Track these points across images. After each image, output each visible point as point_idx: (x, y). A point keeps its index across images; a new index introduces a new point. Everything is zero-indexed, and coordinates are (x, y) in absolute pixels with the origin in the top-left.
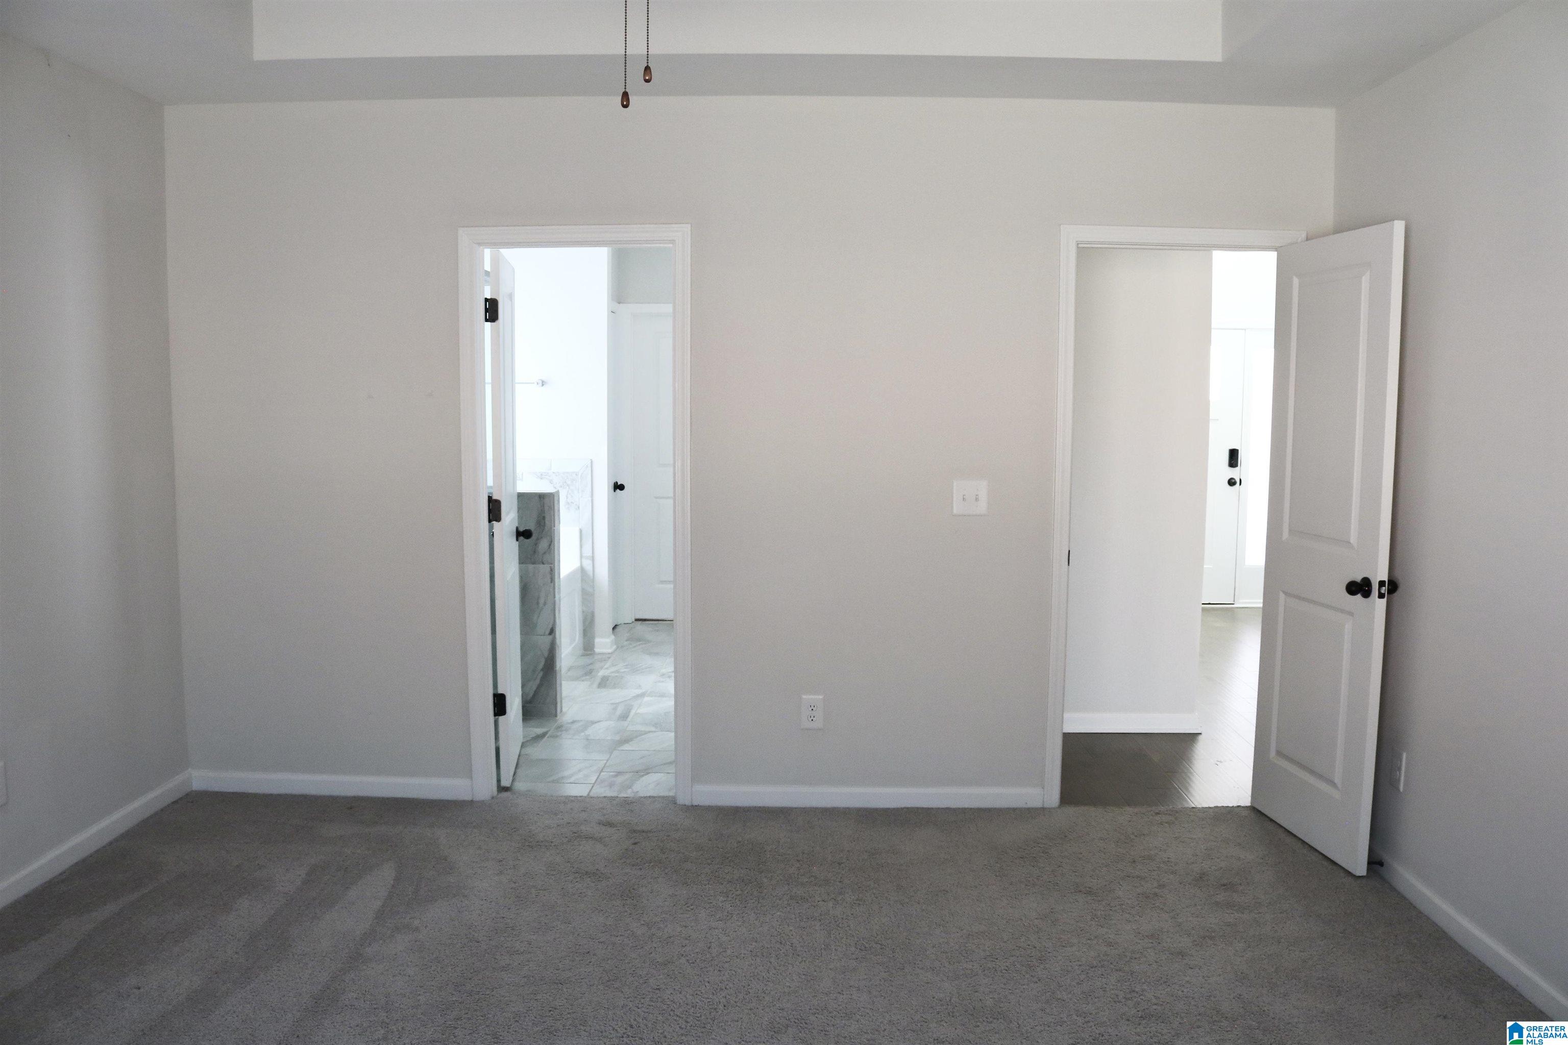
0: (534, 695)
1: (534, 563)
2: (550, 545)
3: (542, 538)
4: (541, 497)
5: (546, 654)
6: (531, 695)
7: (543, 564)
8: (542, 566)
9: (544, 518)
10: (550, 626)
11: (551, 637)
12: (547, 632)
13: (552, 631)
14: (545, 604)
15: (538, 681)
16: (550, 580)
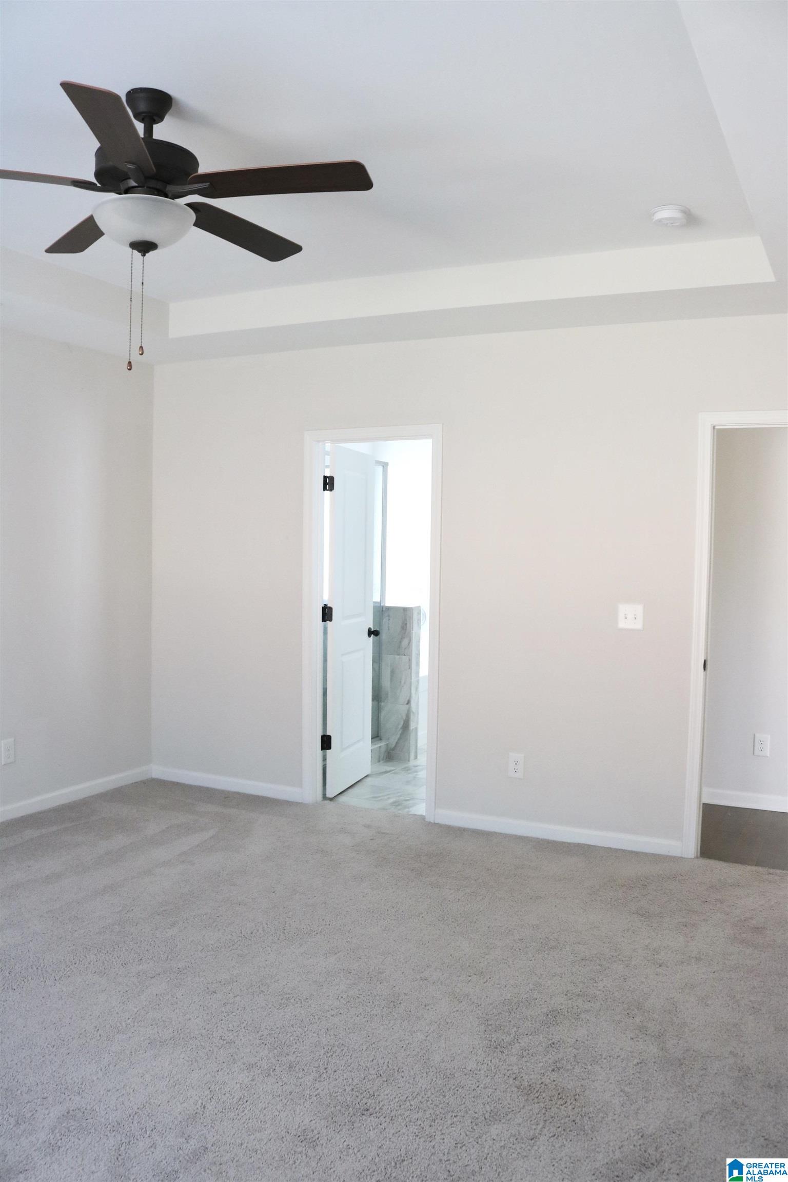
0: (395, 746)
1: (398, 655)
2: (409, 643)
3: (404, 638)
4: (405, 610)
5: (404, 718)
6: (393, 746)
7: (404, 655)
8: (404, 657)
9: (406, 624)
10: (408, 698)
11: (407, 706)
12: (406, 702)
13: (408, 702)
14: (405, 683)
15: (398, 736)
16: (408, 667)
